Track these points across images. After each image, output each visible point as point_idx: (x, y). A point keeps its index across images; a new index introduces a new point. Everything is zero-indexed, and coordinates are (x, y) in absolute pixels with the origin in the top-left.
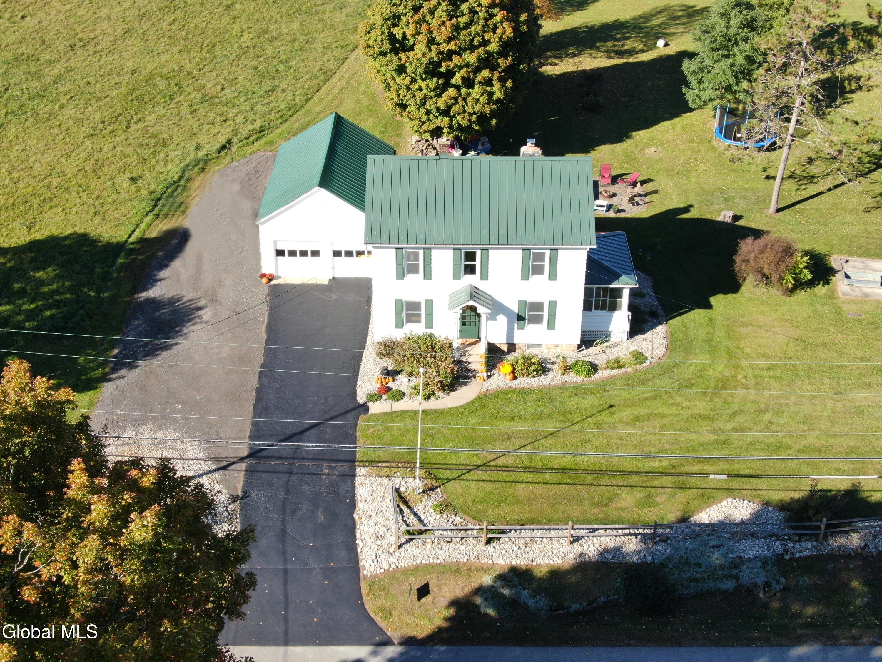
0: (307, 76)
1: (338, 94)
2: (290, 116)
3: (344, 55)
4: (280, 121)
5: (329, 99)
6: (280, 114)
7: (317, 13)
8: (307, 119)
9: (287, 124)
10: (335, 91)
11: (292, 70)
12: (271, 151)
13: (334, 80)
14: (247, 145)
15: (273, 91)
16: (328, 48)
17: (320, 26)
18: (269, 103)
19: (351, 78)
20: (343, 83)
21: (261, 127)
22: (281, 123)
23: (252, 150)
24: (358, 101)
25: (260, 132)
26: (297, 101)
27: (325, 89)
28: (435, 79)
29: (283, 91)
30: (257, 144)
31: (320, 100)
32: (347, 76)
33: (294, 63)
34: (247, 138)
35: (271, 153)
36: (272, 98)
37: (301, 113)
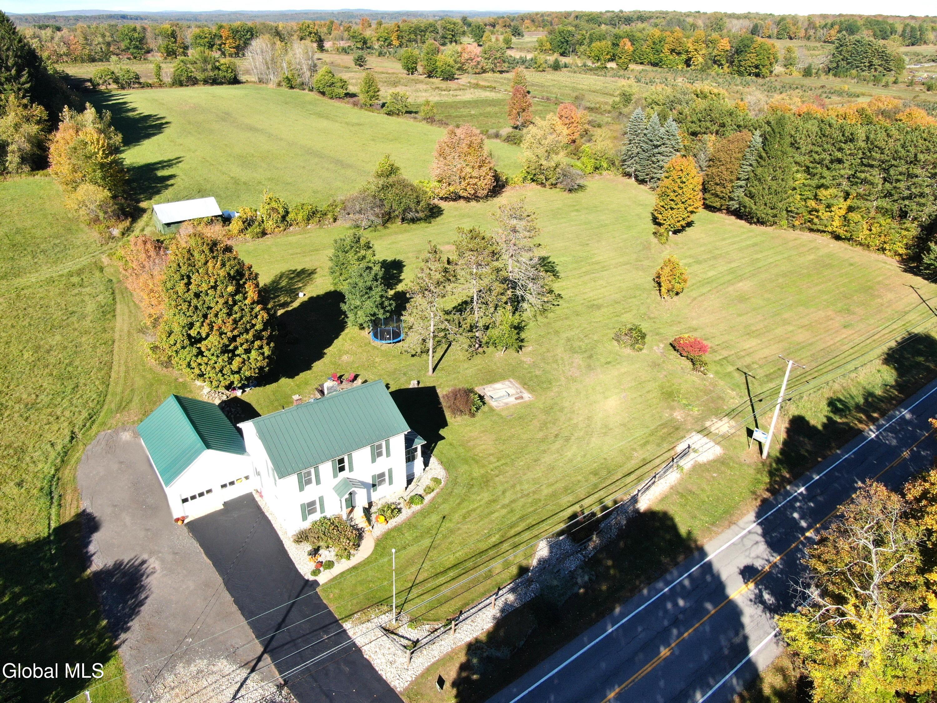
0: (95, 369)
1: (125, 376)
2: (104, 401)
3: (110, 349)
4: (99, 406)
5: (122, 381)
6: (95, 401)
7: (68, 325)
8: (117, 400)
9: (106, 407)
10: (122, 374)
11: (80, 368)
12: (109, 429)
13: (115, 367)
14: (88, 430)
15: (77, 386)
16: (94, 347)
17: (76, 333)
18: (82, 396)
19: (126, 362)
20: (123, 368)
21: (89, 414)
22: (101, 408)
23: (94, 433)
24: (143, 377)
25: (90, 418)
26: (101, 389)
27: (113, 375)
28: (226, 355)
29: (85, 385)
30: (94, 427)
31: (117, 384)
32: (123, 362)
33: (77, 363)
34: (84, 426)
35: (109, 431)
36: (81, 392)
37: (109, 397)
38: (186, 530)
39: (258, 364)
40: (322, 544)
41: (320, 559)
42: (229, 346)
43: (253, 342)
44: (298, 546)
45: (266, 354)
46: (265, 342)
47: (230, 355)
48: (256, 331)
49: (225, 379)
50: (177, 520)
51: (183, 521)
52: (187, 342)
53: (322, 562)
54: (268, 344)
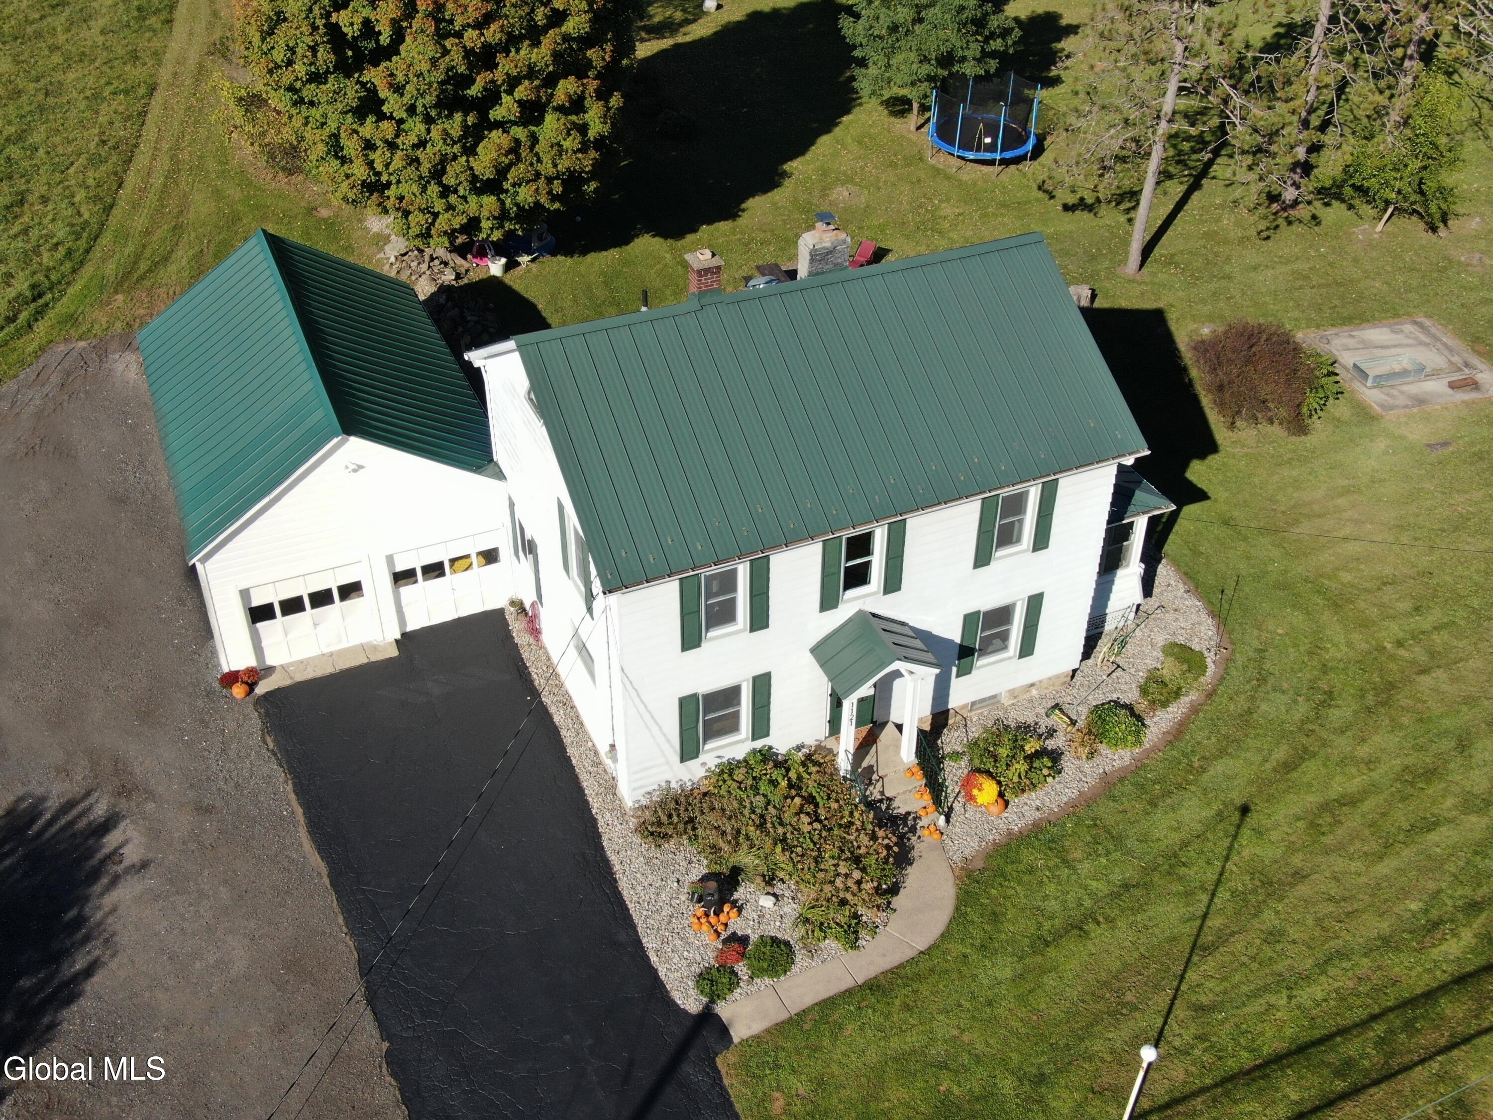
0: (82, 160)
1: (165, 185)
2: (87, 251)
3: (138, 107)
4: (68, 265)
5: (151, 199)
6: (62, 250)
7: (38, 35)
8: (127, 251)
9: (88, 270)
10: (157, 181)
11: (41, 152)
12: (80, 338)
13: (141, 160)
14: (19, 334)
15: (22, 202)
16: (96, 97)
17: (56, 59)
18: (25, 231)
19: (176, 149)
20: (164, 163)
21: (33, 287)
22: (74, 271)
23: (35, 345)
24: (217, 194)
25: (34, 300)
26: (86, 216)
27: (132, 179)
28: (458, 117)
29: (44, 200)
30: (41, 327)
31: (135, 206)
32: (165, 146)
33: (36, 138)
34: (11, 320)
35: (82, 344)
36: (26, 219)
37: (106, 240)
38: (255, 721)
39: (564, 164)
40: (746, 859)
41: (738, 925)
42: (469, 81)
43: (551, 81)
44: (654, 852)
45: (592, 134)
46: (593, 85)
47: (470, 120)
48: (566, 38)
49: (450, 208)
50: (231, 678)
51: (251, 686)
52: (325, 56)
53: (744, 940)
54: (603, 95)
